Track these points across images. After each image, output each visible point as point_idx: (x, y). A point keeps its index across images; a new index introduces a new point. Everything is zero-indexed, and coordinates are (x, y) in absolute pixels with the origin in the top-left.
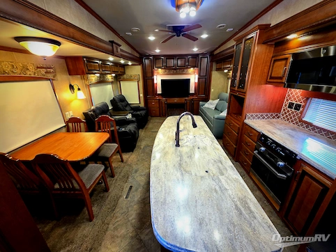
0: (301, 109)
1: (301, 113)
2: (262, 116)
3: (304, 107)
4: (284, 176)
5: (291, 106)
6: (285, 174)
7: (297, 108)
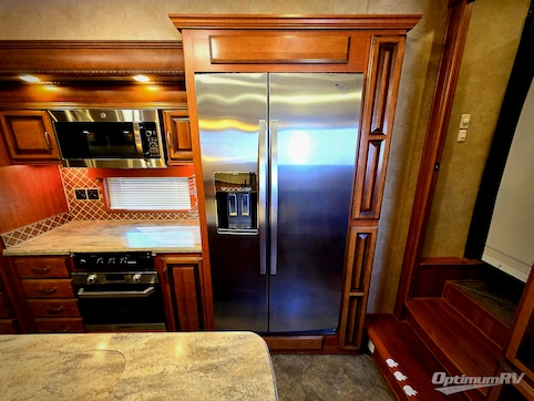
0: (100, 196)
1: (104, 200)
2: (39, 226)
3: (102, 192)
4: (151, 288)
5: (80, 195)
6: (149, 285)
7: (93, 195)
